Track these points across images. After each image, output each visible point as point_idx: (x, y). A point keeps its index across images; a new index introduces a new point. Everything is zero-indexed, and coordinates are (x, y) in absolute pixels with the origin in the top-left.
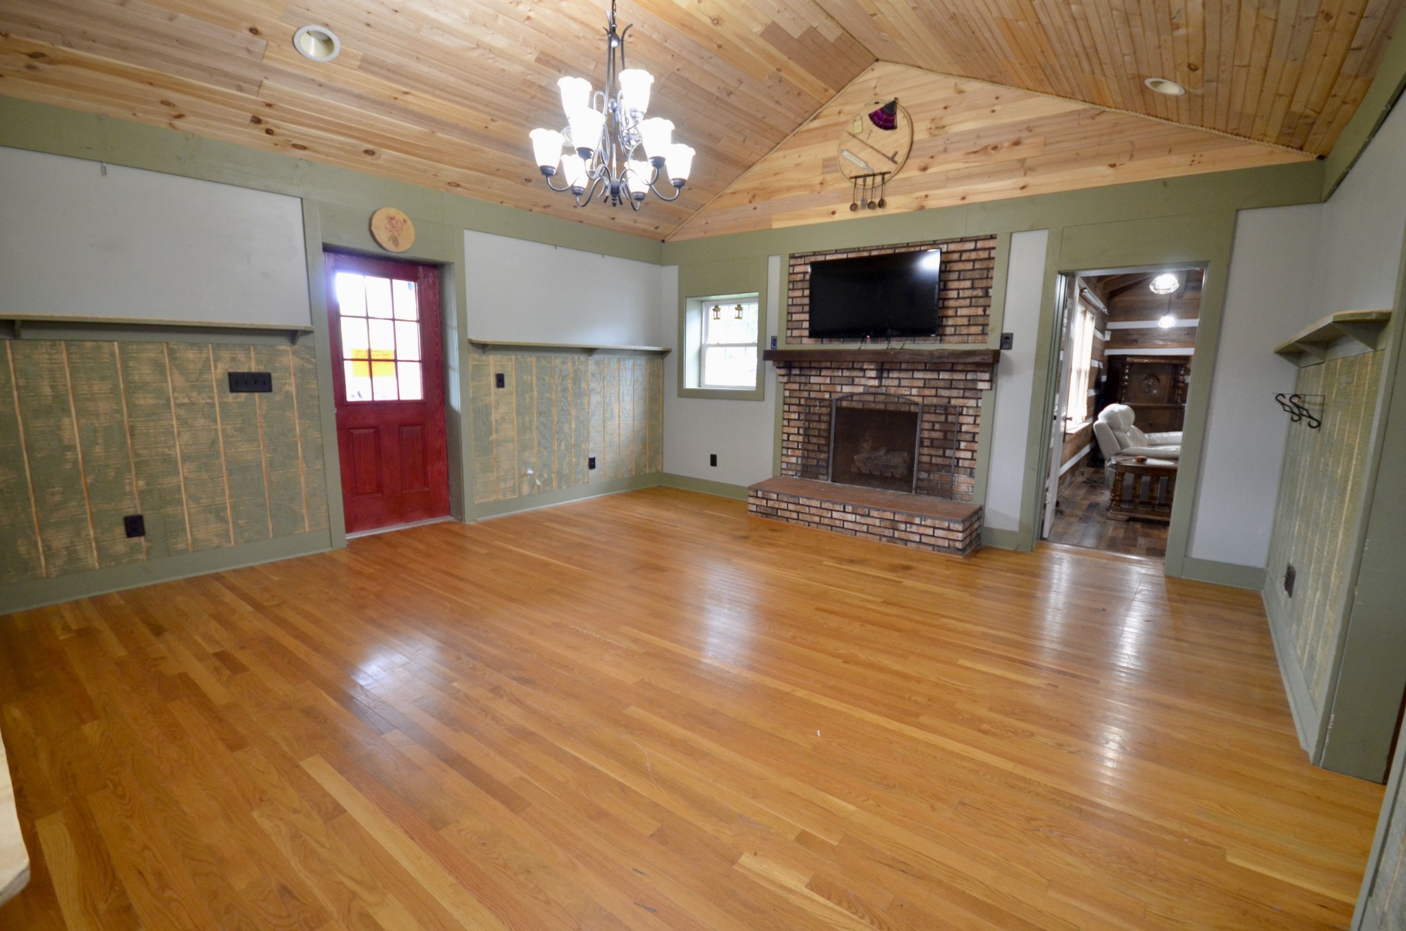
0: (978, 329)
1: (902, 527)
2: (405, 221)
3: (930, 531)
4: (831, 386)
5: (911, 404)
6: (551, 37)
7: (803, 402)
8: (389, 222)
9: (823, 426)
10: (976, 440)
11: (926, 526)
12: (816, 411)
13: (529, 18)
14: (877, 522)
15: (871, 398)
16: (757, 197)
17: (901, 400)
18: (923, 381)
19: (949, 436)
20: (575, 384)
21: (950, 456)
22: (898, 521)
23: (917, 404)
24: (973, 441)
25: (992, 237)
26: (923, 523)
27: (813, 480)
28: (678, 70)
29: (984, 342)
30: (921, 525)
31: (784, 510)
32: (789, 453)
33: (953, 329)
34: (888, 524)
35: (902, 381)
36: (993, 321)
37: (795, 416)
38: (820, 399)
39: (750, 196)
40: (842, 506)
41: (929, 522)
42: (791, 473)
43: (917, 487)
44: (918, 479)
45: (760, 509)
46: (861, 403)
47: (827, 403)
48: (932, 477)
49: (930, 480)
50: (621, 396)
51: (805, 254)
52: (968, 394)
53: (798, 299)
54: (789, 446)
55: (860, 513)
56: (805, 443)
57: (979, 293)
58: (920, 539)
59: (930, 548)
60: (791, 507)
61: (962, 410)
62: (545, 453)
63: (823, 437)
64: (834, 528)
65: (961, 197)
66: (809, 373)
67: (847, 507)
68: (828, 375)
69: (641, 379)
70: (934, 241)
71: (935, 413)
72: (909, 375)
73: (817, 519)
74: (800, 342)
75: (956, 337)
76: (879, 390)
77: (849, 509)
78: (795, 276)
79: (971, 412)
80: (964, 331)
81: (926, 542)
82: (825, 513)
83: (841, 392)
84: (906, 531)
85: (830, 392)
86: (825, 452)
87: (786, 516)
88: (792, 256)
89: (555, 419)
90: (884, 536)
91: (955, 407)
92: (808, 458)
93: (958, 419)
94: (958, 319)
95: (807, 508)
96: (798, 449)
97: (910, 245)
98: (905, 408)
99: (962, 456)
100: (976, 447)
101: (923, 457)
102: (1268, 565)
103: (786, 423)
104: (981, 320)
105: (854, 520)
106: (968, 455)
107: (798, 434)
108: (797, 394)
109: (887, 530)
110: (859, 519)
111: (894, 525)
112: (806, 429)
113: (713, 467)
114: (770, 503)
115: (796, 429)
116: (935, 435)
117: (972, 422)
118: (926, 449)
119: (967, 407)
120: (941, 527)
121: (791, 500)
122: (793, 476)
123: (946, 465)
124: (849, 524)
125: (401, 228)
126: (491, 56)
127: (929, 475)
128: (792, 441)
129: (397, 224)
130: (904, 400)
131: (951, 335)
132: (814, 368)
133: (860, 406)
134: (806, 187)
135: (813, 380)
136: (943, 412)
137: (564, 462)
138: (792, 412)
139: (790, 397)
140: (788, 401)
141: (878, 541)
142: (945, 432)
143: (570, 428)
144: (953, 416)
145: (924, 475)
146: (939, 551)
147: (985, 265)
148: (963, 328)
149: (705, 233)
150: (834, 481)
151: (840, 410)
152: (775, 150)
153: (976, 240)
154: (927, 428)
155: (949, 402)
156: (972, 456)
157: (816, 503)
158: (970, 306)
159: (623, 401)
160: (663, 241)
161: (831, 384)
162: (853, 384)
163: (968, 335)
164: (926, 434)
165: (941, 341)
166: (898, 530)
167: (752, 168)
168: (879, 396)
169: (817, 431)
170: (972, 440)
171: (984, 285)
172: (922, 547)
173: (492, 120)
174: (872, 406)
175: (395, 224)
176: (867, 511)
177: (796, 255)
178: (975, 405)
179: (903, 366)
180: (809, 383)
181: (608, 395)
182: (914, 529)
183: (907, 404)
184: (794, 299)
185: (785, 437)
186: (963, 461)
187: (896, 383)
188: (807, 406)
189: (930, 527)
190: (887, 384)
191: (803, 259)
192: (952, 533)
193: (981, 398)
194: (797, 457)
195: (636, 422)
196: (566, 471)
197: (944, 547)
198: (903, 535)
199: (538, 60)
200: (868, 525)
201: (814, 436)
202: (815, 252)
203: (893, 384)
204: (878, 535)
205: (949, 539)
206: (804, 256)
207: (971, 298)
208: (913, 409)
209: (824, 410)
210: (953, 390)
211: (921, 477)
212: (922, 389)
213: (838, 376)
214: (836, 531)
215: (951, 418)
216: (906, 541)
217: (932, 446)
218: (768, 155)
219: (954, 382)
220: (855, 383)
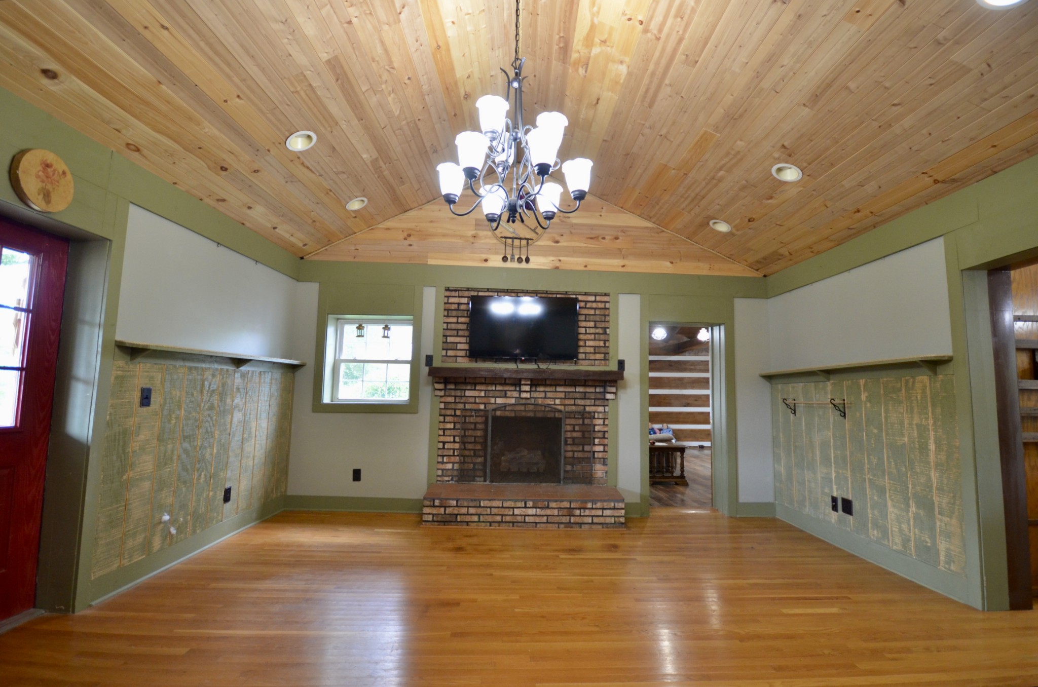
0: (601, 356)
1: (577, 512)
2: (64, 173)
3: (600, 513)
4: (486, 398)
5: (555, 412)
6: (353, 48)
7: (458, 413)
8: (44, 169)
9: (479, 433)
10: (606, 437)
11: (596, 509)
12: (472, 421)
13: (350, 22)
14: (556, 512)
15: (522, 408)
16: (412, 237)
17: (547, 409)
18: (564, 393)
19: (587, 435)
20: (221, 401)
21: (588, 450)
22: (574, 508)
23: (560, 411)
24: (604, 438)
25: (606, 295)
26: (594, 506)
27: (472, 483)
28: (419, 120)
29: (606, 365)
30: (592, 508)
31: (464, 514)
32: (445, 460)
33: (584, 355)
34: (565, 512)
35: (547, 393)
36: (611, 351)
37: (451, 426)
38: (475, 410)
39: (405, 234)
40: (523, 503)
41: (599, 505)
42: (446, 479)
43: (565, 478)
44: (566, 472)
45: (438, 518)
46: (513, 412)
47: (482, 413)
48: (575, 469)
49: (574, 471)
50: (259, 412)
51: (459, 289)
52: (597, 403)
53: (453, 325)
54: (444, 454)
55: (540, 506)
56: (462, 449)
57: (600, 331)
58: (592, 520)
59: (600, 527)
60: (472, 511)
61: (594, 415)
62: (184, 489)
63: (479, 443)
64: (515, 524)
65: (585, 265)
66: (464, 388)
67: (528, 503)
68: (482, 389)
69: (276, 394)
70: (566, 292)
71: (574, 418)
72: (553, 389)
73: (499, 518)
74: (455, 360)
75: (587, 361)
76: (529, 402)
77: (530, 504)
78: (450, 305)
79: (601, 416)
80: (592, 357)
81: (597, 522)
82: (507, 512)
83: (495, 403)
84: (580, 516)
85: (485, 404)
86: (481, 456)
87: (466, 520)
88: (447, 289)
89: (199, 444)
90: (562, 523)
91: (589, 413)
92: (464, 463)
93: (592, 422)
94: (587, 348)
95: (489, 510)
96: (454, 455)
97: (548, 292)
98: (551, 415)
99: (597, 450)
100: (606, 441)
101: (567, 453)
102: (775, 500)
103: (441, 433)
104: (603, 350)
105: (535, 514)
106: (601, 448)
107: (454, 442)
108: (453, 406)
109: (564, 517)
110: (539, 511)
111: (570, 512)
112: (463, 437)
113: (357, 483)
114: (448, 511)
115: (452, 437)
116: (575, 435)
117: (602, 423)
118: (569, 446)
119: (598, 412)
120: (608, 507)
121: (471, 504)
122: (449, 481)
123: (585, 458)
124: (530, 517)
125: (58, 182)
126: (290, 37)
127: (573, 467)
128: (448, 449)
129: (54, 174)
130: (550, 409)
131: (583, 360)
132: (469, 383)
133: (513, 415)
134: (461, 237)
135: (468, 393)
136: (580, 417)
137: (202, 498)
138: (447, 422)
139: (445, 409)
140: (443, 412)
141: (556, 529)
142: (583, 432)
143: (211, 454)
144: (588, 420)
145: (569, 468)
146: (608, 528)
147: (602, 312)
148: (591, 355)
149: (354, 258)
150: (492, 481)
151: (495, 419)
152: (430, 203)
153: (596, 295)
154: (569, 430)
155: (585, 409)
156: (604, 449)
157: (499, 504)
158: (595, 340)
159: (260, 418)
160: (302, 258)
161: (485, 397)
162: (505, 396)
163: (595, 360)
164: (569, 434)
165: (575, 363)
166: (574, 516)
167: (407, 212)
168: (529, 406)
169: (473, 438)
170: (603, 436)
171: (603, 326)
172: (594, 527)
173: (238, 96)
174: (524, 414)
175: (51, 174)
176: (547, 503)
177: (450, 289)
178: (603, 411)
179: (548, 382)
180: (465, 396)
181: (249, 412)
182: (587, 512)
183: (552, 411)
184: (449, 325)
185: (441, 445)
186: (598, 453)
187: (542, 395)
188: (463, 416)
189: (600, 509)
190: (535, 396)
191: (457, 292)
192: (617, 511)
193: (607, 406)
194: (453, 463)
195: (268, 441)
196: (202, 510)
197: (611, 523)
198: (578, 520)
199: (328, 62)
200: (547, 516)
201: (470, 443)
202: (468, 288)
203: (541, 396)
204: (556, 523)
205: (614, 516)
206: (459, 290)
207: (595, 334)
208: (557, 415)
209: (479, 420)
210: (586, 400)
211: (567, 469)
212: (563, 400)
213: (493, 390)
214: (517, 526)
215: (586, 421)
216: (580, 524)
217: (574, 444)
218: (424, 206)
219: (587, 394)
220: (508, 396)
